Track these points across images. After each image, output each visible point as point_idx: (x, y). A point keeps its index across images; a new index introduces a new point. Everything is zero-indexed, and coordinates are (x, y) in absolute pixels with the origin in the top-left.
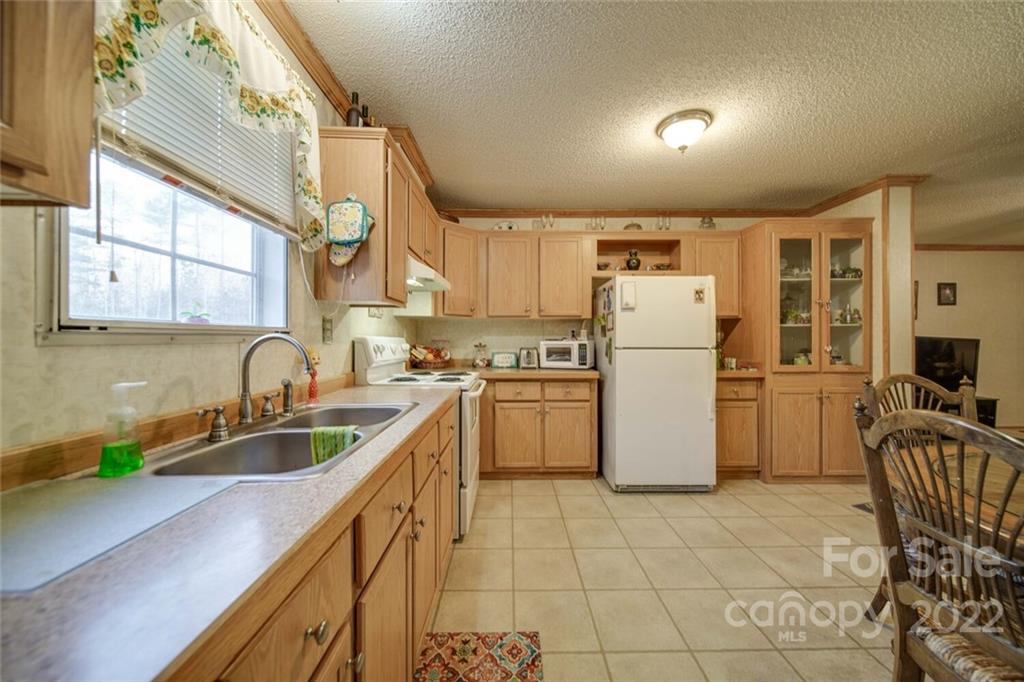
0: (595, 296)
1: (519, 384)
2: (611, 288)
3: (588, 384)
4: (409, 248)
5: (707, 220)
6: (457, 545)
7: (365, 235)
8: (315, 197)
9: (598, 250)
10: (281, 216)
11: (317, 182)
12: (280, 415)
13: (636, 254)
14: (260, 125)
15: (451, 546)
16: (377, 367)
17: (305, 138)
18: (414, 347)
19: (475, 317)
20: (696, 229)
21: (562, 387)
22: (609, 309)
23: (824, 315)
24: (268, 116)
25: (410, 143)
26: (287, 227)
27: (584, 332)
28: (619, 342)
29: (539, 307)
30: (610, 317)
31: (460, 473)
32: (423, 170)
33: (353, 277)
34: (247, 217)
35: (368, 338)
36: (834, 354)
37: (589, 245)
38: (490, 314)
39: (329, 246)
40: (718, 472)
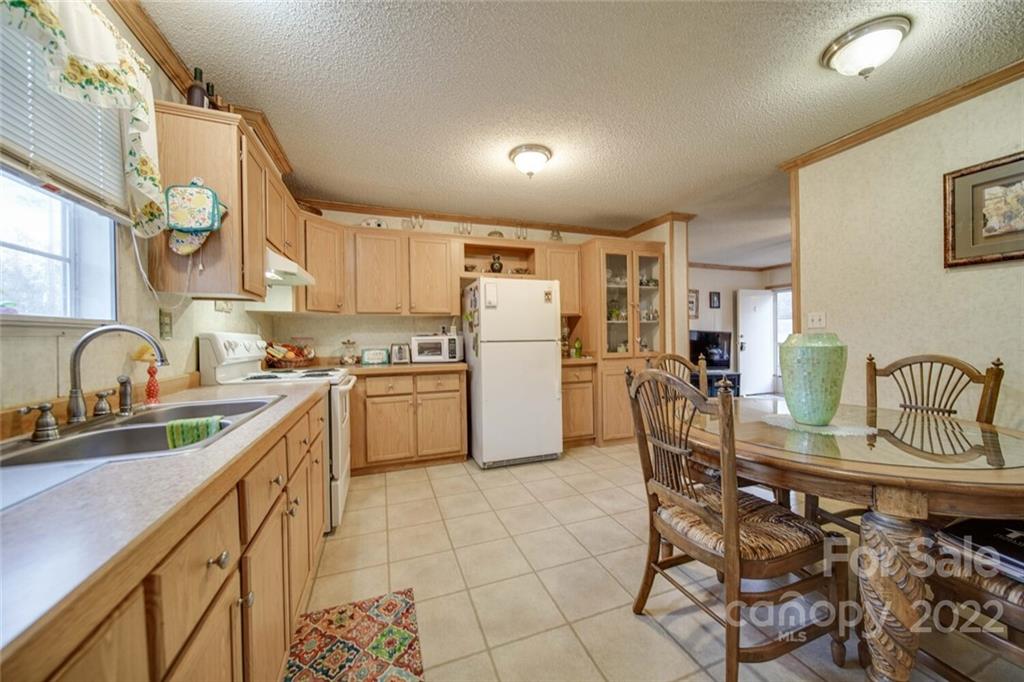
0: (463, 295)
1: (391, 378)
2: (477, 288)
3: (457, 376)
4: (267, 240)
5: (555, 234)
6: (329, 538)
7: (216, 224)
8: (152, 179)
9: (466, 252)
10: (107, 195)
11: (154, 162)
12: (117, 415)
13: (499, 258)
14: (85, 97)
15: (322, 539)
16: (226, 365)
17: (140, 115)
18: (270, 345)
19: (342, 314)
20: (547, 240)
21: (434, 379)
22: (475, 306)
23: (636, 314)
24: (96, 88)
25: (263, 127)
26: (118, 210)
27: (453, 328)
28: (483, 336)
29: (410, 304)
30: (476, 314)
31: (331, 466)
32: (279, 156)
33: (201, 267)
34: (67, 196)
35: (217, 333)
36: (643, 344)
37: (457, 247)
38: (359, 310)
39: (169, 232)
40: (564, 443)
